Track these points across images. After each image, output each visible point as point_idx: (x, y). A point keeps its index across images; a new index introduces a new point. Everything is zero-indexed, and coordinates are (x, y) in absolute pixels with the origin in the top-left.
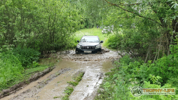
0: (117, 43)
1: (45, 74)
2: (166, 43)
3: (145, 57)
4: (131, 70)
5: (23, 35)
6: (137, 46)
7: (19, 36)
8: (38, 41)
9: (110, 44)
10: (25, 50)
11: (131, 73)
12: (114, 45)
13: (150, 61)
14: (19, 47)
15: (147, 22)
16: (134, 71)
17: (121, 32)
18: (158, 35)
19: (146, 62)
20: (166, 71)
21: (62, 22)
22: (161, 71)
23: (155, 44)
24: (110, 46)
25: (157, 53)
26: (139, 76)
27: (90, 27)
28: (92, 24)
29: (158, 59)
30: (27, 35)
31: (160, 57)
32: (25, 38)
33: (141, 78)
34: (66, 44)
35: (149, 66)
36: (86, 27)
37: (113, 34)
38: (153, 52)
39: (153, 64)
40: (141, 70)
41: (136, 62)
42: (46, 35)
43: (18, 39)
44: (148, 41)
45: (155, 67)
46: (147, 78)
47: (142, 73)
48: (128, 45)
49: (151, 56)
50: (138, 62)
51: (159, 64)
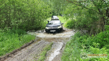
0: (73, 25)
2: (102, 24)
3: (90, 33)
4: (82, 41)
6: (85, 27)
8: (25, 25)
9: (68, 25)
11: (81, 42)
12: (71, 26)
13: (93, 35)
14: (13, 29)
15: (90, 11)
16: (83, 41)
17: (75, 18)
18: (98, 19)
19: (91, 36)
20: (102, 41)
22: (100, 41)
23: (96, 25)
24: (68, 27)
25: (97, 30)
26: (86, 44)
28: (57, 14)
29: (97, 34)
31: (99, 33)
32: (17, 23)
34: (41, 26)
35: (92, 38)
37: (70, 20)
38: (94, 29)
39: (95, 37)
40: (87, 40)
42: (29, 21)
43: (13, 24)
44: (91, 23)
45: (95, 39)
46: (92, 45)
47: (89, 42)
48: (79, 26)
49: (93, 32)
50: (85, 36)
51: (98, 37)
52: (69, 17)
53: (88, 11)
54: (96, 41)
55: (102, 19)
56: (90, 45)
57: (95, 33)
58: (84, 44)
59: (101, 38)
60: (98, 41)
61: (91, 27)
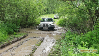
0: (64, 23)
1: (21, 39)
2: (91, 24)
3: (79, 31)
5: (10, 16)
6: (75, 25)
7: (7, 16)
8: (19, 20)
9: (60, 23)
10: (11, 24)
12: (62, 24)
13: (82, 34)
15: (81, 11)
16: (72, 39)
17: (67, 17)
18: (87, 19)
19: (80, 34)
20: (91, 40)
21: (33, 9)
22: (88, 40)
23: (85, 24)
24: (60, 25)
25: (86, 29)
26: (75, 42)
27: (49, 14)
28: (51, 12)
29: (86, 33)
30: (12, 16)
31: (88, 32)
33: (77, 43)
34: (35, 22)
35: (81, 37)
36: (47, 13)
37: (62, 18)
38: (84, 29)
39: (84, 36)
40: (76, 38)
41: (74, 34)
43: (7, 18)
44: (81, 22)
45: (84, 37)
46: (80, 44)
47: (77, 40)
48: (70, 24)
49: (83, 31)
50: (75, 34)
51: (87, 36)
52: (62, 16)
53: (79, 11)
54: (85, 39)
55: (92, 19)
56: (79, 43)
57: (84, 31)
58: (73, 42)
59: (90, 37)
60: (86, 40)
61: (81, 26)
